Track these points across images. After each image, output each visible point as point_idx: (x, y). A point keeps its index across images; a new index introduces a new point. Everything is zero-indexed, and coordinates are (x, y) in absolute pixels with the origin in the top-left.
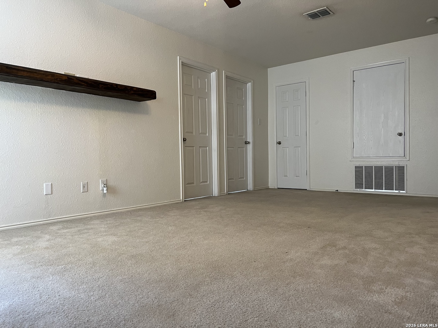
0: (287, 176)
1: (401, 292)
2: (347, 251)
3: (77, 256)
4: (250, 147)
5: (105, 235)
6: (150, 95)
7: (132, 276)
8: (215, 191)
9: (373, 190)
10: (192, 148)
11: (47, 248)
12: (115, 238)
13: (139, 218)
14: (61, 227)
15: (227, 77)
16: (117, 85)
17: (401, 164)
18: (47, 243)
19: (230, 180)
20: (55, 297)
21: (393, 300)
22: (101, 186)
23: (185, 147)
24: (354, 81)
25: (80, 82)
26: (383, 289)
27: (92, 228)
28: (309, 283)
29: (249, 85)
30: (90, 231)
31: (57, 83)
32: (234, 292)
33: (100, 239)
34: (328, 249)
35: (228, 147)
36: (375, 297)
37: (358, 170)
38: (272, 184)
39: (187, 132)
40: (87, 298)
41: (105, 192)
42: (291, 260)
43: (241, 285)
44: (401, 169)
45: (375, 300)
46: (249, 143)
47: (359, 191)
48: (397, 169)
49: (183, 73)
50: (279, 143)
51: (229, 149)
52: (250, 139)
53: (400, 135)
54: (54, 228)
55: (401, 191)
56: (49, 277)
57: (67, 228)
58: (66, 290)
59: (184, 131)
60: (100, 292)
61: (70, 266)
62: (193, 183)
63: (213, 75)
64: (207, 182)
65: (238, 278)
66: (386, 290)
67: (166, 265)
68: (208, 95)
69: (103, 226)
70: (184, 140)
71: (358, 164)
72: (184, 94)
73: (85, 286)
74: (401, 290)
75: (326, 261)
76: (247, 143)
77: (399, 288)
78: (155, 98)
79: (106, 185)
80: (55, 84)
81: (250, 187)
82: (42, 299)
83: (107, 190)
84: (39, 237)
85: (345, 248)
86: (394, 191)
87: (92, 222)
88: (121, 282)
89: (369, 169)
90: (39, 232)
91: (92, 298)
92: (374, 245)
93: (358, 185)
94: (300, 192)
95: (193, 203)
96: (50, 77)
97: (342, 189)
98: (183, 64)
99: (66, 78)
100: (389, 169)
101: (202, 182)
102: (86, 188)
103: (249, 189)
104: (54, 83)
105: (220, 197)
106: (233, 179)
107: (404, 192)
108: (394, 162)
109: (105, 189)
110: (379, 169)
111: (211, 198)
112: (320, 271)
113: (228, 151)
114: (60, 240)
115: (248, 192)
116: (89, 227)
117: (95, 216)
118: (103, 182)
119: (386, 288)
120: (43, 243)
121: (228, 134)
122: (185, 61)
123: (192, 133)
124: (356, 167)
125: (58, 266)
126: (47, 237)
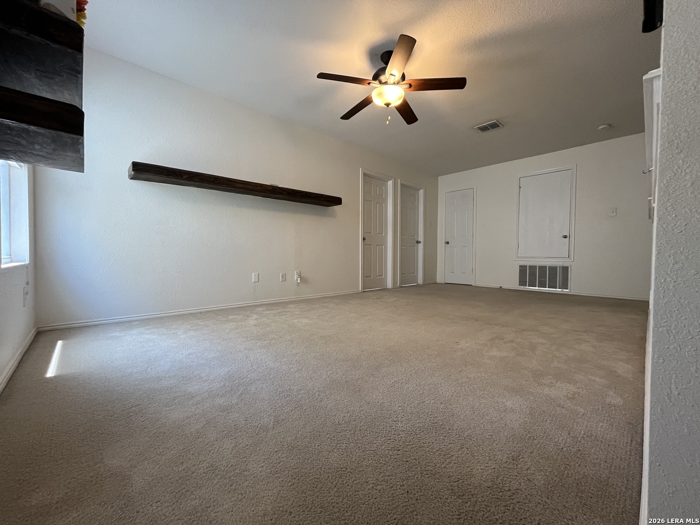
0: (454, 273)
1: (572, 388)
2: (514, 344)
3: (278, 334)
4: (421, 246)
5: (300, 318)
6: (337, 201)
7: (323, 354)
8: (389, 284)
9: (537, 288)
10: (370, 246)
11: (255, 325)
12: (307, 321)
13: (326, 305)
14: (265, 308)
15: (402, 185)
16: (311, 193)
17: (566, 265)
18: (255, 321)
19: (403, 275)
20: (263, 366)
21: (565, 394)
22: (296, 277)
23: (364, 245)
24: (520, 187)
25: (282, 191)
26: (553, 383)
27: (289, 311)
28: (480, 372)
29: (421, 192)
30: (288, 313)
31: (264, 192)
32: (411, 375)
33: (296, 321)
34: (496, 342)
35: (401, 246)
36: (546, 391)
37: (523, 269)
38: (440, 279)
39: (366, 232)
40: (288, 370)
41: (299, 281)
42: (462, 349)
43: (417, 369)
44: (565, 270)
45: (546, 393)
46: (420, 242)
47: (522, 288)
48: (561, 269)
49: (365, 182)
50: (448, 243)
51: (403, 247)
52: (421, 239)
53: (565, 237)
54: (260, 309)
55: (565, 290)
56: (257, 349)
57: (270, 310)
58: (271, 362)
59: (364, 232)
60: (298, 365)
61: (273, 342)
62: (370, 276)
63: (390, 183)
64: (382, 276)
65: (414, 362)
66: (557, 384)
67: (350, 346)
68: (385, 200)
69: (297, 310)
70: (364, 239)
71: (523, 263)
72: (365, 200)
73: (286, 360)
74: (572, 385)
75: (495, 353)
76: (418, 242)
77: (570, 384)
78: (340, 203)
79: (300, 276)
80: (263, 194)
81: (420, 281)
82: (253, 367)
83: (300, 280)
84: (248, 316)
85: (512, 341)
86: (558, 290)
87: (289, 306)
88: (314, 358)
89: (533, 268)
90: (249, 312)
91: (292, 370)
92: (541, 340)
93: (522, 282)
94: (467, 288)
95: (371, 294)
96: (259, 188)
97: (506, 286)
98: (365, 175)
99: (271, 188)
100: (553, 269)
101: (378, 276)
102: (284, 277)
103: (419, 283)
104: (263, 192)
105: (394, 289)
106: (405, 274)
107: (568, 290)
108: (558, 263)
109: (299, 279)
110: (543, 269)
111: (385, 289)
112: (489, 361)
113: (401, 250)
114: (265, 319)
115: (418, 286)
116: (286, 310)
117: (290, 301)
118: (297, 273)
119: (556, 383)
120: (252, 321)
121: (402, 234)
122: (366, 172)
123: (371, 233)
124: (520, 266)
125: (264, 341)
126: (255, 316)
